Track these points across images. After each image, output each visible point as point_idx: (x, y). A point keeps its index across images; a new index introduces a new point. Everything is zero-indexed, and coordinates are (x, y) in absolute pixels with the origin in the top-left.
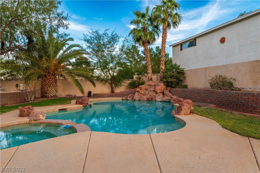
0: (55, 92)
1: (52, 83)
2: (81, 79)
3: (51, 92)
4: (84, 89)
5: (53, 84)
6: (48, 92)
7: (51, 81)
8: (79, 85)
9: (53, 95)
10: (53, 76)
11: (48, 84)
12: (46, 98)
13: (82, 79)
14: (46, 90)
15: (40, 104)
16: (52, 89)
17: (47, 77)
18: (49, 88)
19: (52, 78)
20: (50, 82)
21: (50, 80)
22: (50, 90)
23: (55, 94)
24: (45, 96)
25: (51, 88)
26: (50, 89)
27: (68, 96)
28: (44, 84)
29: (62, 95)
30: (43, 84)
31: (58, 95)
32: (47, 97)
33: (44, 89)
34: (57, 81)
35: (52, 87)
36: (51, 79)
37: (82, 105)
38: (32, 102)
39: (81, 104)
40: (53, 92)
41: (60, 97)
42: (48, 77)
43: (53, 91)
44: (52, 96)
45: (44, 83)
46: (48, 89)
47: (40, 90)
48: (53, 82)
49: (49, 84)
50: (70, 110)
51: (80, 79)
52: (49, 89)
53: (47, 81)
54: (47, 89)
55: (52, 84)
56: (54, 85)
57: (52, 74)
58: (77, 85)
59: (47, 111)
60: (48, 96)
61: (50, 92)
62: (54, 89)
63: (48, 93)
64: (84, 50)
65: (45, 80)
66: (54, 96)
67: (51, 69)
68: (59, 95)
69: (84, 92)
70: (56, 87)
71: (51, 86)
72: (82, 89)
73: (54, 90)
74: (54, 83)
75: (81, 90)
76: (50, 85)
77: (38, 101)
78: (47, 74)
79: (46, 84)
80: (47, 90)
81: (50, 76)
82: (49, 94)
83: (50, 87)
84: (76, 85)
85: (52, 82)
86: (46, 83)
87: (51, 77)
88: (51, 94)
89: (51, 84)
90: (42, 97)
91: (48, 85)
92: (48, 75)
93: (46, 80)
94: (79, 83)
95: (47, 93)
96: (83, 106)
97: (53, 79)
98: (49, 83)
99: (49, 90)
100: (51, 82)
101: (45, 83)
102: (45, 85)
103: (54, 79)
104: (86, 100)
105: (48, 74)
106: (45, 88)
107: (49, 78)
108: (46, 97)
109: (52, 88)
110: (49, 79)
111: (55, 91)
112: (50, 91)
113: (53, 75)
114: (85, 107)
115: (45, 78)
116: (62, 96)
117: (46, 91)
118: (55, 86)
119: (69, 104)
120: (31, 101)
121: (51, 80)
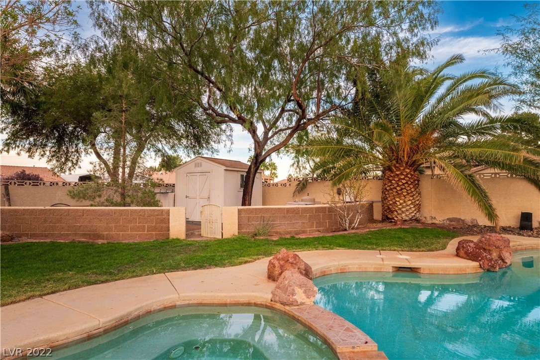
0: (413, 209)
1: (406, 185)
2: (496, 174)
3: (405, 210)
4: (494, 207)
5: (408, 188)
6: (397, 208)
7: (404, 181)
8: (477, 191)
9: (407, 218)
10: (408, 169)
11: (396, 189)
12: (391, 224)
13: (498, 174)
14: (391, 202)
15: (363, 241)
16: (405, 202)
17: (395, 170)
18: (398, 199)
19: (405, 174)
20: (400, 184)
21: (400, 179)
22: (400, 205)
23: (413, 214)
24: (388, 218)
25: (403, 198)
26: (401, 201)
27: (453, 223)
28: (388, 188)
29: (435, 218)
30: (386, 188)
31: (425, 217)
32: (393, 221)
33: (387, 201)
34: (418, 181)
35: (404, 196)
36: (403, 177)
37: (476, 264)
38: (353, 231)
39: (473, 260)
40: (407, 210)
41: (430, 222)
42: (397, 170)
43: (408, 207)
44: (406, 221)
45: (386, 186)
46: (397, 201)
47: (379, 202)
48: (409, 183)
49: (398, 188)
50: (431, 274)
51: (492, 174)
52: (399, 201)
53: (393, 182)
54: (394, 201)
55: (405, 188)
56: (412, 192)
57: (407, 163)
58: (474, 192)
59: (360, 268)
60: (396, 219)
61: (400, 209)
62: (410, 202)
63: (397, 212)
64: (498, 82)
65: (389, 179)
66: (411, 219)
67: (404, 151)
68: (428, 218)
69: (496, 216)
70: (417, 197)
71: (402, 193)
72: (490, 206)
73: (412, 204)
74: (411, 186)
75: (486, 208)
76: (399, 192)
77: (368, 230)
78: (394, 162)
79: (391, 189)
80: (394, 203)
81: (402, 168)
82: (398, 214)
83: (399, 197)
84: (469, 191)
85: (407, 183)
86: (392, 187)
87: (404, 169)
88: (403, 215)
89: (402, 189)
90: (383, 221)
91: (397, 192)
92: (397, 165)
93: (391, 178)
94: (478, 187)
95: (392, 212)
96: (481, 267)
97: (409, 176)
98: (398, 186)
99: (398, 203)
100: (403, 184)
101: (388, 186)
102: (388, 191)
103: (412, 175)
104: (497, 247)
105: (397, 162)
106: (389, 199)
107: (398, 173)
108: (391, 222)
109: (406, 200)
110: (398, 175)
111: (412, 206)
112: (400, 207)
113: (410, 166)
114: (488, 270)
115: (389, 173)
116: (437, 222)
117: (391, 207)
118: (414, 195)
119: (437, 250)
120: (353, 228)
121: (404, 179)
